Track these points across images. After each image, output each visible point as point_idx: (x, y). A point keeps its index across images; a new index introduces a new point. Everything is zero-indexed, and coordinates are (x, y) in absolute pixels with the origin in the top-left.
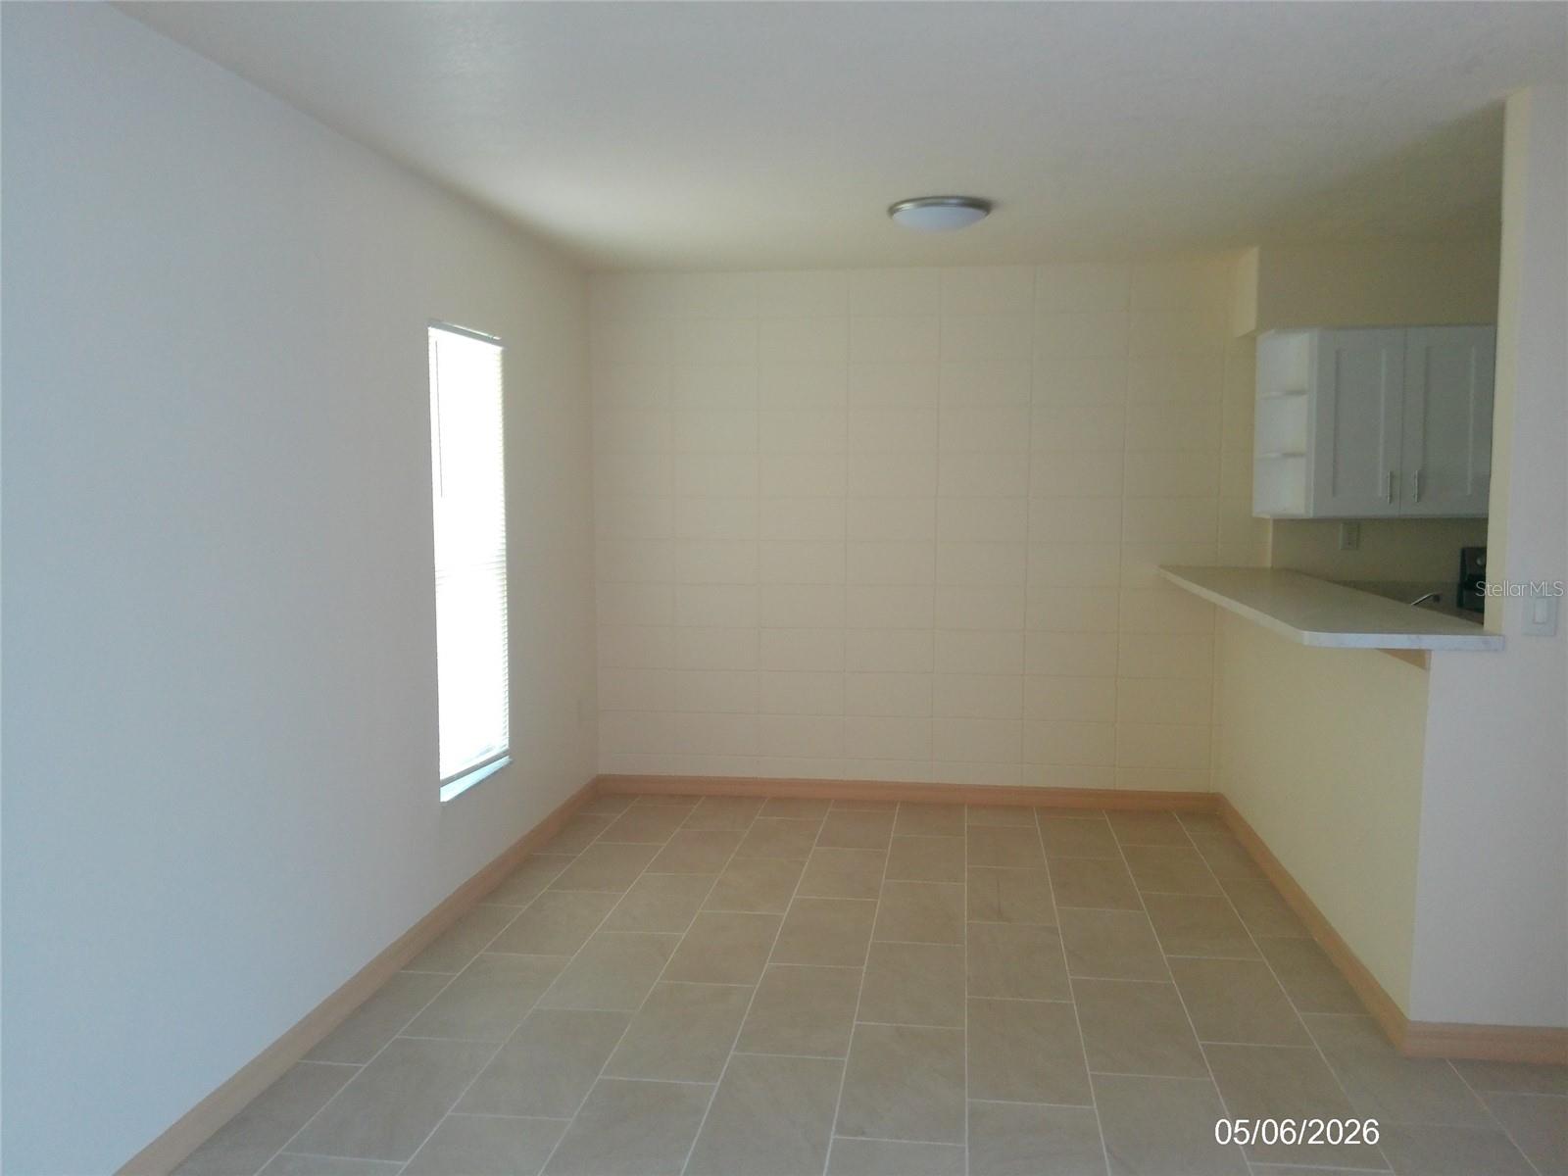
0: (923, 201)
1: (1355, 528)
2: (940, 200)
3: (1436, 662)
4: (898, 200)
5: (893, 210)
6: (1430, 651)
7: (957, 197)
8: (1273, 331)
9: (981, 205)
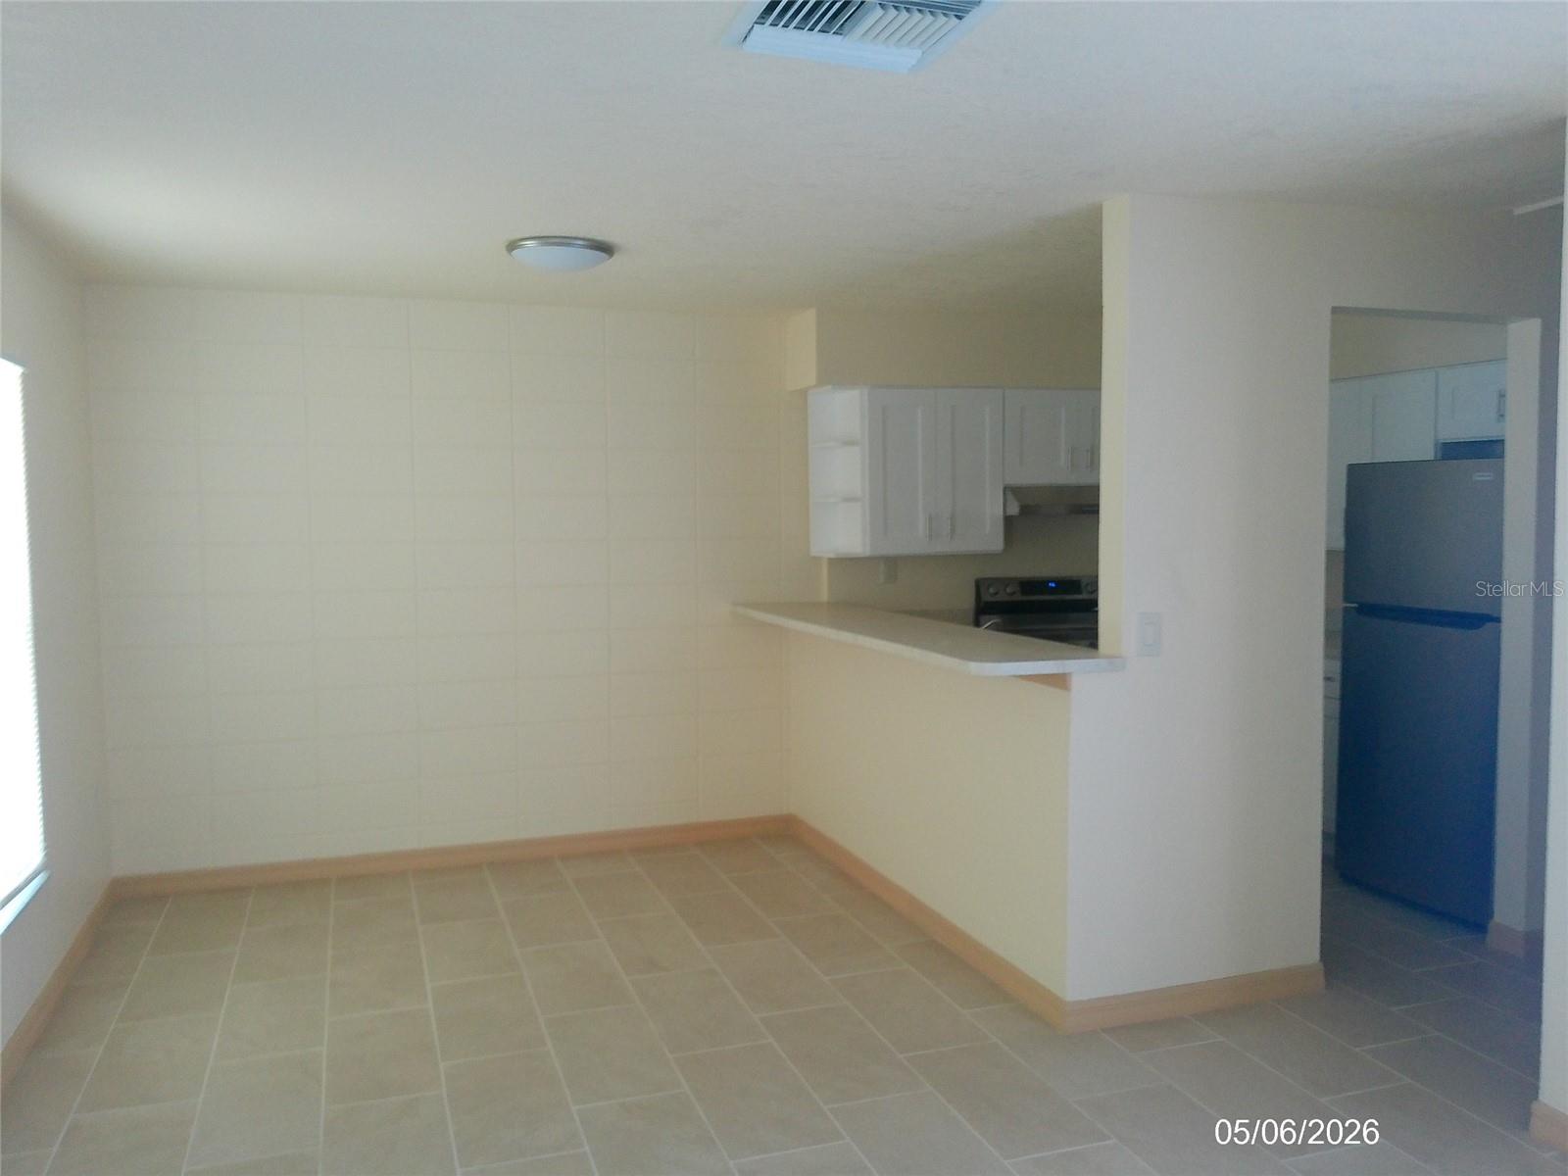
0: (545, 240)
1: (893, 564)
2: (565, 241)
3: (1076, 682)
4: (519, 236)
5: (512, 246)
6: (1070, 674)
7: (588, 240)
8: (830, 387)
9: (605, 248)
